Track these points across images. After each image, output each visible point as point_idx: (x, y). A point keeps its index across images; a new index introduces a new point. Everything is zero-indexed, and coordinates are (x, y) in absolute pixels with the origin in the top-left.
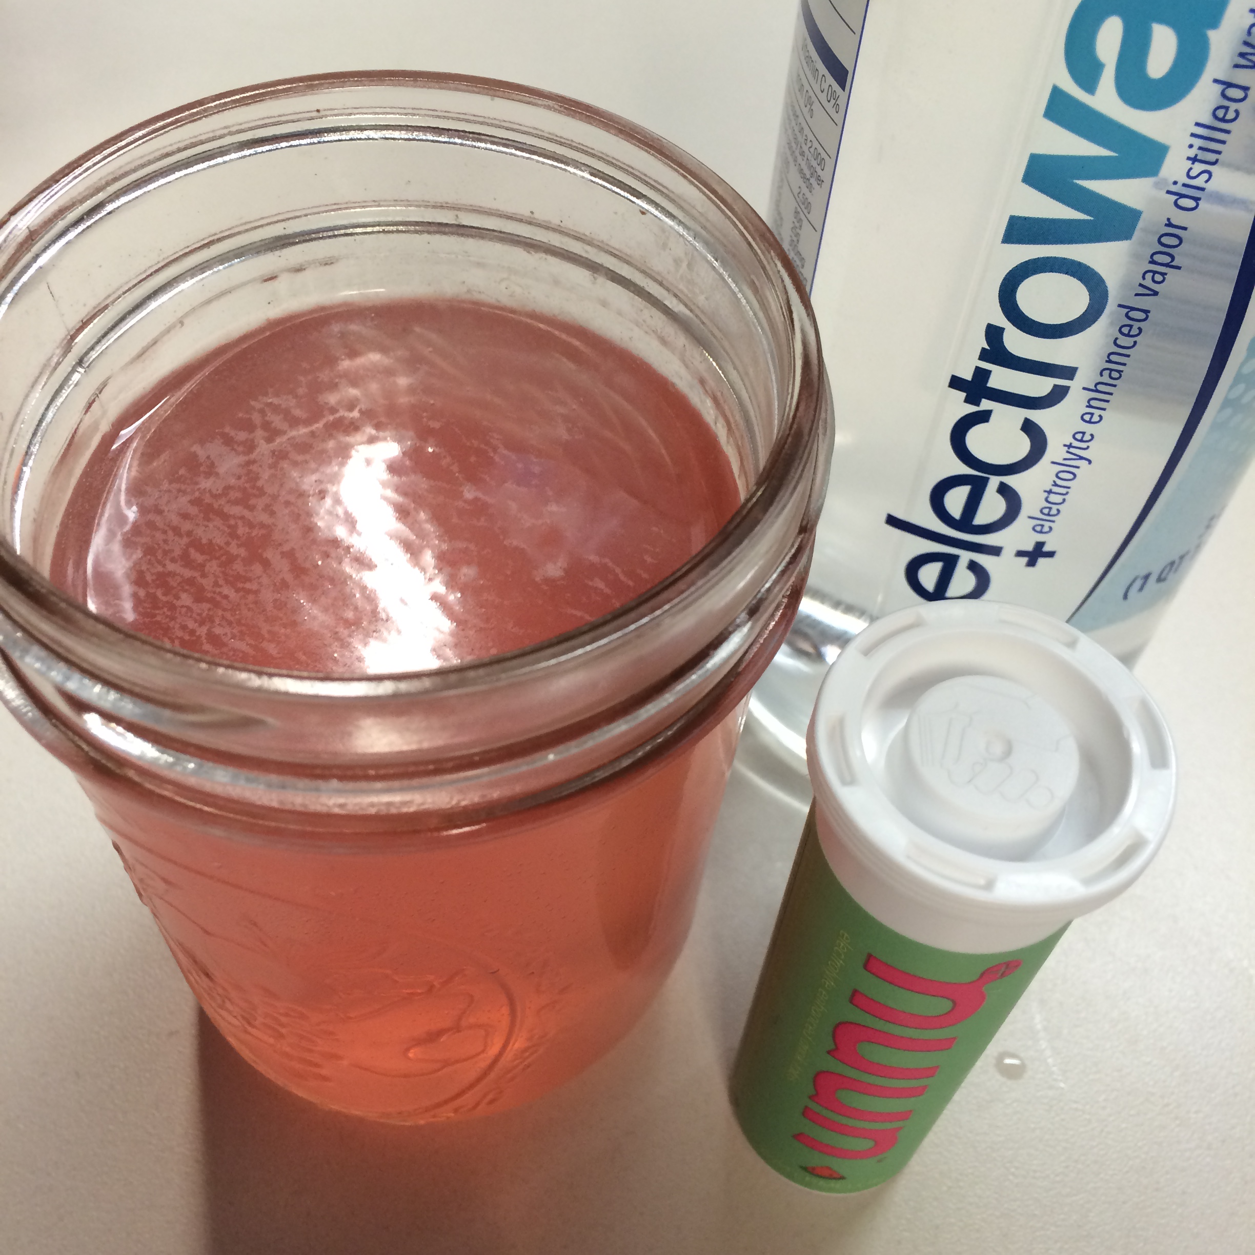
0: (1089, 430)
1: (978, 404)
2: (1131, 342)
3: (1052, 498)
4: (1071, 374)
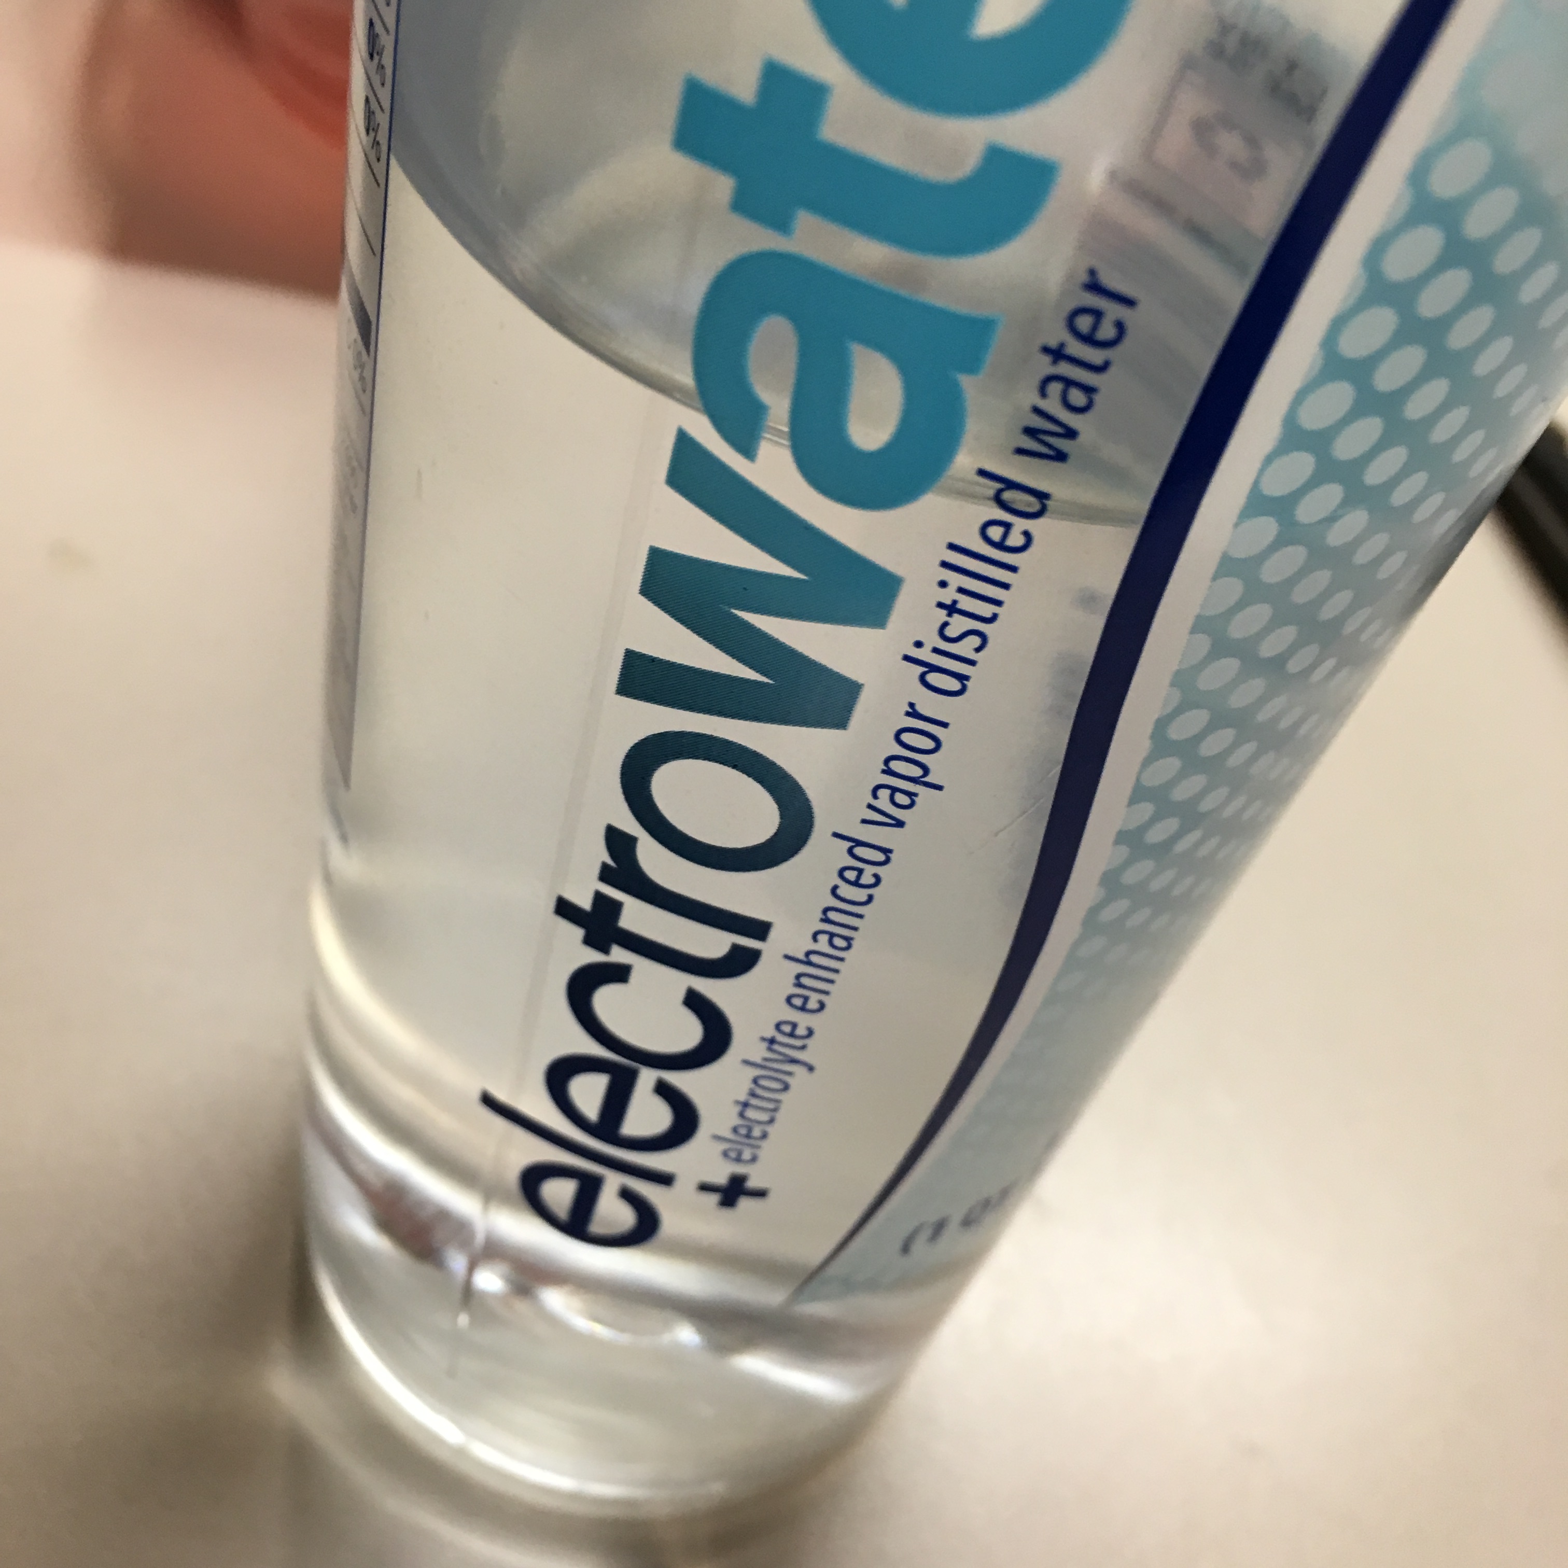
0: (804, 1021)
1: (606, 951)
2: (860, 895)
3: (751, 1114)
4: (760, 930)
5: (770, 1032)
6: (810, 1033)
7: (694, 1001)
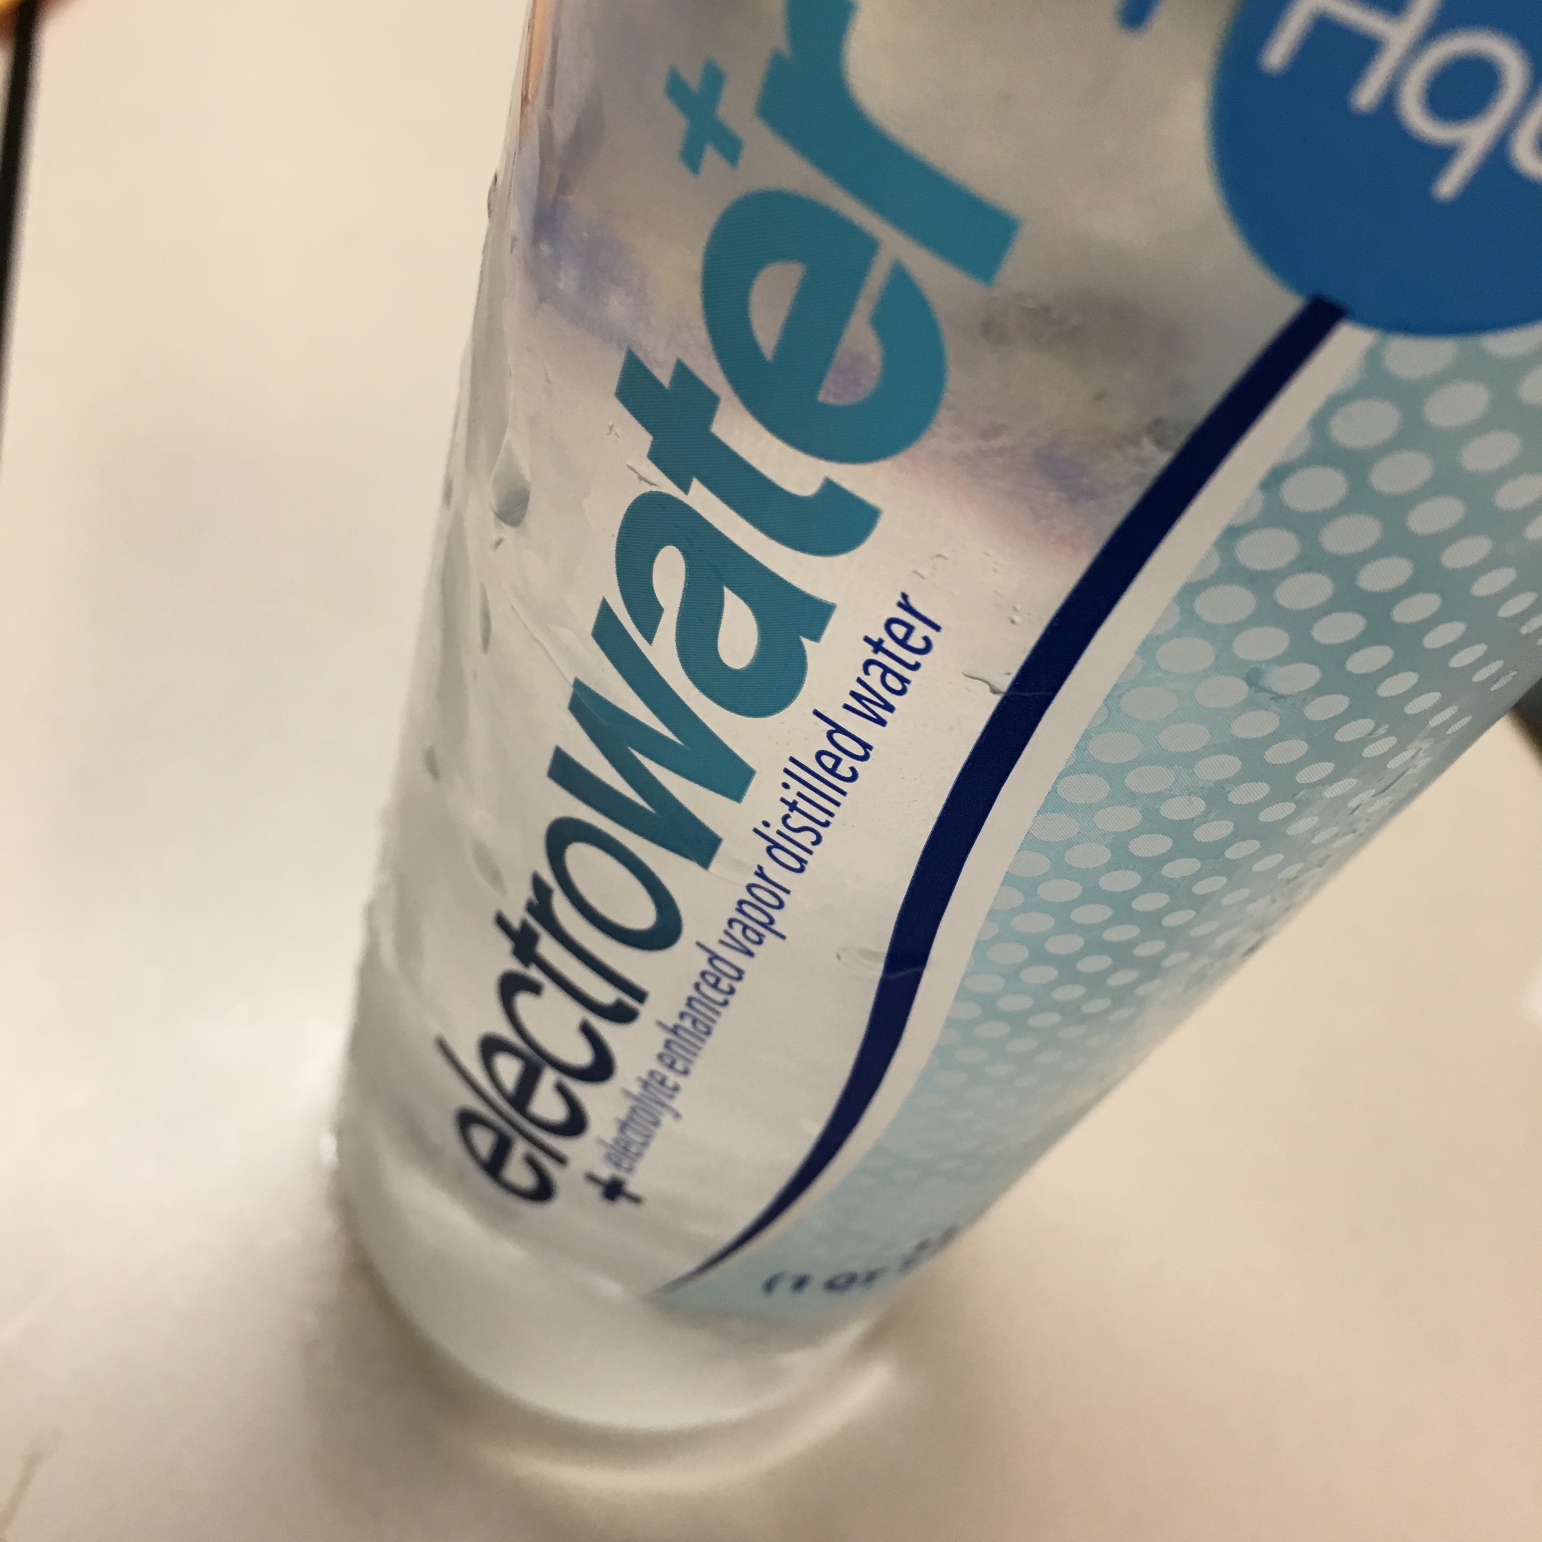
0: (672, 1078)
2: (720, 998)
3: (629, 1133)
4: (640, 996)
5: (644, 1076)
6: (676, 1089)
7: (587, 1031)
